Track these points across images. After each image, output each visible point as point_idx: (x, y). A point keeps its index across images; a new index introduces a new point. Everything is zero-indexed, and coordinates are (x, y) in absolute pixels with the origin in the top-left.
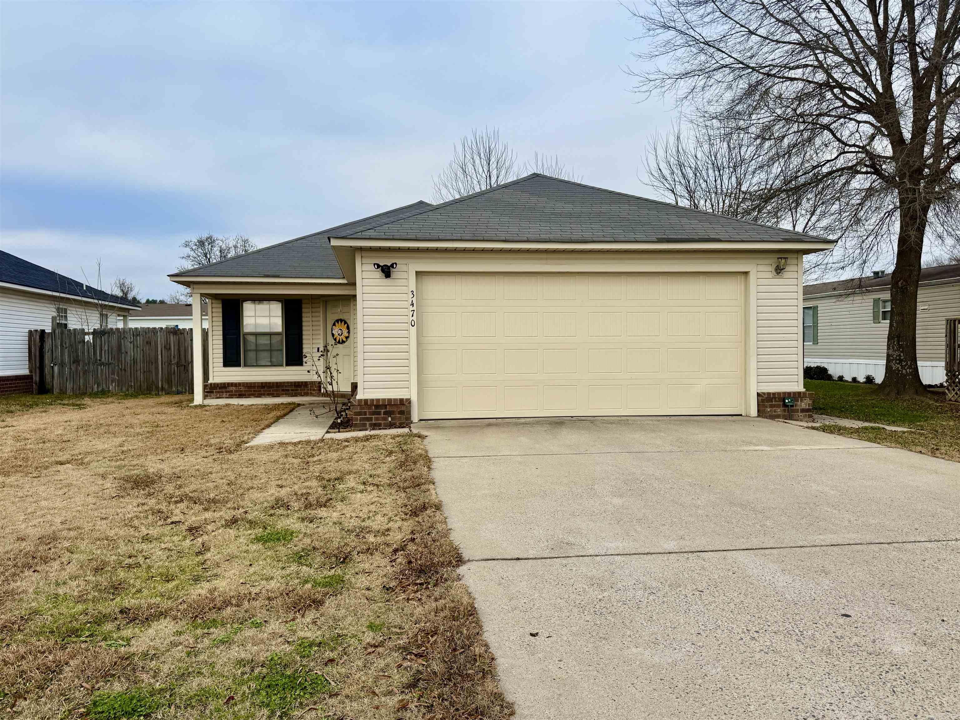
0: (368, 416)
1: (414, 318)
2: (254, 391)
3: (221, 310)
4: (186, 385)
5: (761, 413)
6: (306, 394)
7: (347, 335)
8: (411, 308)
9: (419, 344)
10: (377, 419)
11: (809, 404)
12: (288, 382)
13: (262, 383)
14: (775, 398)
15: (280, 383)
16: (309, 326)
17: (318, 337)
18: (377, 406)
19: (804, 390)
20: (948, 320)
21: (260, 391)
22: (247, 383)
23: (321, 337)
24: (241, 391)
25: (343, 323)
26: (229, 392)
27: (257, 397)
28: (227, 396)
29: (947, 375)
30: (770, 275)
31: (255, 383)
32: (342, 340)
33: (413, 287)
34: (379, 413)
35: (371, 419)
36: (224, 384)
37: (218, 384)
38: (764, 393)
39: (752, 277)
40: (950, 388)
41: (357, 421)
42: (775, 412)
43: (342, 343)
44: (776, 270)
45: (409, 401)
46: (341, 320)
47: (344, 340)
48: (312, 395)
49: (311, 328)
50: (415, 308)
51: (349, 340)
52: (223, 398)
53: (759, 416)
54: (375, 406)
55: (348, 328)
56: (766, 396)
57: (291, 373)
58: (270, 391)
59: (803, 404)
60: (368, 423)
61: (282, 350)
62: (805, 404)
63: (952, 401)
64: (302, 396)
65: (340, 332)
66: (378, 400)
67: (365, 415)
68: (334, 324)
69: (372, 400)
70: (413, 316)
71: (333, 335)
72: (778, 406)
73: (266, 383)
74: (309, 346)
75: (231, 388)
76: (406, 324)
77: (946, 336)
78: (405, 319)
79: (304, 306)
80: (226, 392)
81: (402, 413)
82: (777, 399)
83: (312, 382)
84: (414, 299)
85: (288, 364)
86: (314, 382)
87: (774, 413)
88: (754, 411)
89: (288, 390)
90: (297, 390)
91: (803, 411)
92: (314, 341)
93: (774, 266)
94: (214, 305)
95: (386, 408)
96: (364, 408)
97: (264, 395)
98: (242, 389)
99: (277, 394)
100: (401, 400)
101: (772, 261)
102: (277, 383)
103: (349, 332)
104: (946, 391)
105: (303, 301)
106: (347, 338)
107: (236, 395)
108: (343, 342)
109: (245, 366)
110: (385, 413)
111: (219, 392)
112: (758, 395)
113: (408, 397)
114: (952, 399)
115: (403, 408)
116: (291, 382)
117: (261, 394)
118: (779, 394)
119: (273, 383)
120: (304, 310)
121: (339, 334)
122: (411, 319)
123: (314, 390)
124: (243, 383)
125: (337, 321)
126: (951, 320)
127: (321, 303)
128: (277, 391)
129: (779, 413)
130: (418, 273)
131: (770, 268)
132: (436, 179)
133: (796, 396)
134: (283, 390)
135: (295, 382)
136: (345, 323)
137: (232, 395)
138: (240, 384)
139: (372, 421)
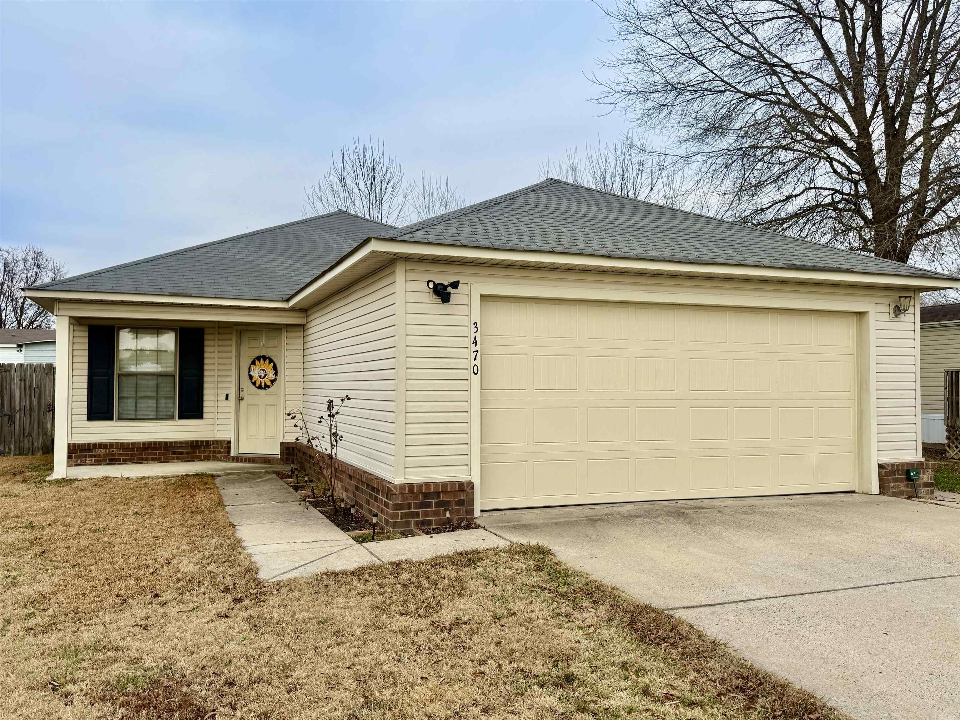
0: (413, 510)
1: (478, 362)
2: (132, 455)
3: (86, 340)
4: (10, 442)
5: (883, 489)
6: (207, 458)
7: (273, 378)
8: (473, 348)
9: (483, 399)
10: (426, 514)
11: (931, 477)
12: (181, 442)
13: (144, 443)
14: (898, 470)
15: (171, 443)
16: (214, 364)
17: (228, 379)
18: (427, 495)
19: (923, 459)
20: (948, 372)
21: (141, 455)
22: (122, 444)
23: (233, 379)
24: (113, 455)
25: (267, 361)
26: (95, 456)
27: (136, 463)
28: (93, 462)
29: (947, 430)
30: (886, 317)
31: (133, 443)
32: (265, 384)
33: (476, 316)
34: (429, 505)
35: (417, 515)
36: (89, 444)
37: (79, 445)
38: (888, 465)
39: (872, 319)
40: (951, 444)
41: (397, 518)
42: (898, 487)
43: (264, 389)
44: (895, 312)
45: (471, 485)
46: (265, 358)
47: (269, 383)
48: (215, 459)
49: (216, 367)
50: (478, 348)
51: (275, 384)
52: (86, 465)
53: (881, 493)
54: (423, 494)
55: (275, 368)
56: (890, 468)
57: (188, 429)
58: (155, 454)
59: (925, 477)
60: (413, 521)
61: (174, 398)
62: (927, 477)
63: (954, 459)
64: (202, 460)
65: (262, 373)
66: (427, 485)
67: (409, 508)
68: (253, 363)
69: (420, 485)
70: (475, 359)
71: (251, 377)
72: (900, 480)
73: (150, 443)
74: (212, 391)
75: (98, 451)
76: (466, 371)
77: (946, 388)
78: (463, 363)
79: (206, 337)
80: (91, 456)
81: (461, 503)
82: (900, 472)
83: (217, 441)
84: (478, 335)
85: (182, 416)
86: (221, 441)
87: (897, 490)
88: (875, 489)
89: (181, 453)
90: (194, 453)
91: (926, 485)
92: (220, 386)
93: (893, 306)
94: (76, 334)
95: (439, 497)
96: (406, 499)
97: (146, 460)
98: (115, 451)
99: (165, 458)
100: (461, 484)
101: (891, 298)
102: (166, 443)
103: (276, 374)
104: (948, 449)
105: (206, 331)
106: (273, 381)
107: (105, 461)
108: (267, 387)
109: (120, 419)
110: (438, 505)
111: (79, 457)
112: (880, 466)
113: (468, 479)
114: (955, 457)
115: (462, 496)
116: (186, 442)
117: (142, 459)
118: (902, 464)
119: (160, 443)
120: (206, 343)
121: (260, 377)
122: (473, 363)
123: (220, 452)
124: (117, 444)
125: (259, 358)
126: (952, 372)
127: (234, 333)
128: (165, 454)
129: (902, 489)
130: (484, 298)
131: (886, 309)
132: (309, 192)
133: (918, 467)
134: (174, 453)
135: (192, 442)
136: (271, 361)
137: (99, 461)
138: (111, 445)
139: (418, 517)
